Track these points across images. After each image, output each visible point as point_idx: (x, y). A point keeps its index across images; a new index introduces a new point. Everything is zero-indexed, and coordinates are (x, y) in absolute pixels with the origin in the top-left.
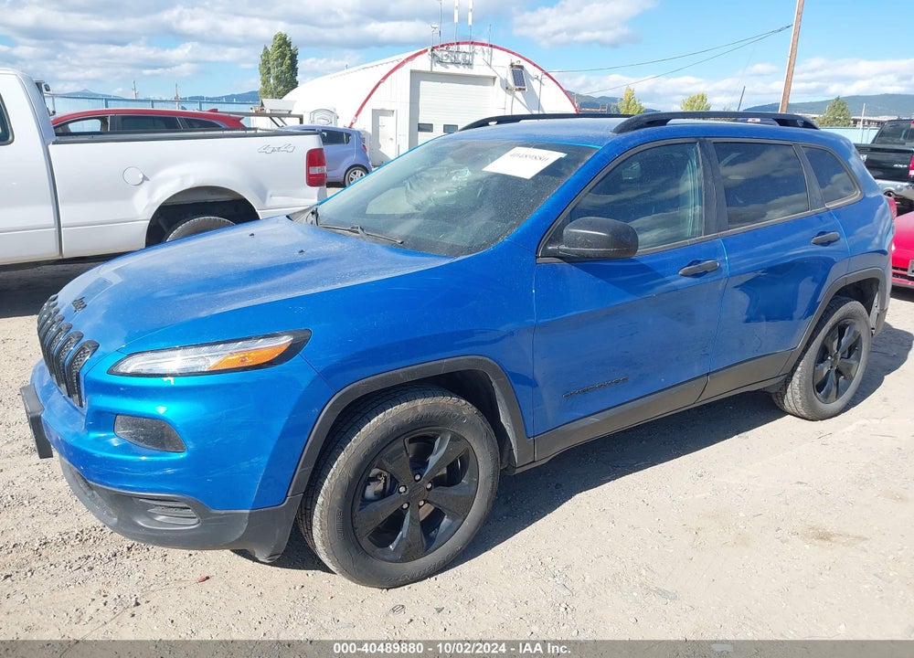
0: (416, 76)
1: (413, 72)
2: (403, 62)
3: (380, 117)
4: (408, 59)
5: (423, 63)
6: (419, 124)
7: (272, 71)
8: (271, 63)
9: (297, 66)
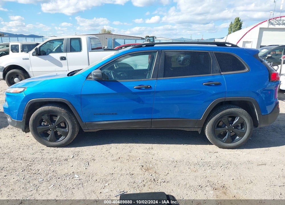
0: (262, 30)
1: (260, 28)
2: (257, 25)
3: (246, 44)
4: (259, 24)
5: (265, 25)
6: (261, 46)
7: (233, 30)
8: (233, 27)
9: (242, 27)
